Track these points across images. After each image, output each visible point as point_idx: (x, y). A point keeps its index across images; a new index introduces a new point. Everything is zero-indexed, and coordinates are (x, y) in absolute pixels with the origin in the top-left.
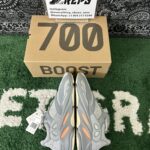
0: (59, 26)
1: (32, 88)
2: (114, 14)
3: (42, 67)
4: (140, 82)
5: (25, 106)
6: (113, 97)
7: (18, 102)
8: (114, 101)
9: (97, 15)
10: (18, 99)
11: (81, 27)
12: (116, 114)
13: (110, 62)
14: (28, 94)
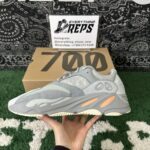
0: (63, 54)
7: (8, 134)
8: (129, 133)
10: (8, 131)
11: (84, 55)
14: (21, 125)
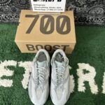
0: (40, 17)
1: (20, 60)
2: (79, 9)
3: (27, 45)
4: (97, 57)
5: (15, 73)
6: (78, 67)
7: (10, 70)
8: (78, 70)
9: (67, 10)
10: (11, 68)
11: (55, 18)
12: (79, 79)
13: (75, 42)
14: (18, 64)
